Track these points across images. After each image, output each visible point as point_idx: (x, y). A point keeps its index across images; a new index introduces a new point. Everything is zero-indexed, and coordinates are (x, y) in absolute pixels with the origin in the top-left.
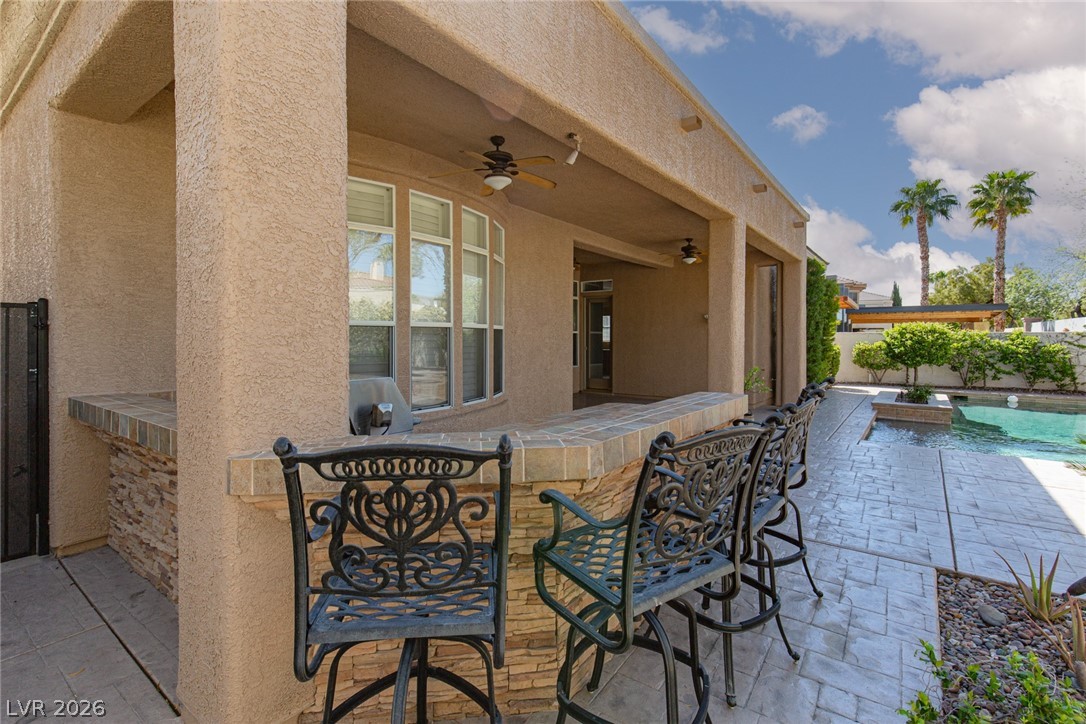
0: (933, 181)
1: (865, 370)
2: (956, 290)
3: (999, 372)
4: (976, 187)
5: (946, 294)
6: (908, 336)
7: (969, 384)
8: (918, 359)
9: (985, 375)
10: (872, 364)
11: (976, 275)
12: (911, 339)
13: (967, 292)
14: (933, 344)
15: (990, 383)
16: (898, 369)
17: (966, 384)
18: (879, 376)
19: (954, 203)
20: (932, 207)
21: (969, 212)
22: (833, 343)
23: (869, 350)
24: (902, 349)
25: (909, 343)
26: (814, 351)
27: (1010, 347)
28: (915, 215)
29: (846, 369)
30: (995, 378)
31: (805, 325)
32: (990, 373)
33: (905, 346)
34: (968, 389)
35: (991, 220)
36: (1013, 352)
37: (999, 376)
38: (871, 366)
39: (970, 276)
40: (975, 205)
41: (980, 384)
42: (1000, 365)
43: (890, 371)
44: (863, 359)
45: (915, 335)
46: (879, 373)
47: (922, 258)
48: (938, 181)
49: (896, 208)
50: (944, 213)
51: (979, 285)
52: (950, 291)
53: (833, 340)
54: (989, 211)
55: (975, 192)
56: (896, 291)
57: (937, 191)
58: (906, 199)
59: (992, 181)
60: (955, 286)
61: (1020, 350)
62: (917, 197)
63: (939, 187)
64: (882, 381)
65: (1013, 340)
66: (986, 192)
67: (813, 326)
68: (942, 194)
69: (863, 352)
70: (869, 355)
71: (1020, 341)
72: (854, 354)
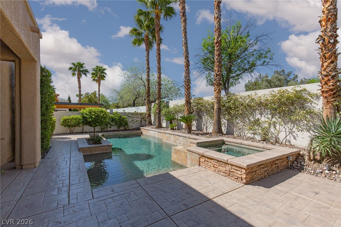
0: (82, 63)
1: (67, 128)
2: (87, 99)
3: (111, 125)
4: (93, 69)
5: (84, 100)
6: (93, 113)
7: (103, 130)
8: (97, 124)
9: (108, 127)
10: (69, 125)
11: (92, 95)
12: (94, 115)
13: (90, 100)
14: (102, 117)
15: (109, 129)
16: (80, 127)
17: (102, 130)
18: (72, 130)
19: (88, 72)
20: (82, 71)
21: (91, 76)
22: (53, 117)
23: (68, 119)
24: (91, 119)
25: (93, 117)
26: (45, 122)
27: (114, 117)
28: (76, 73)
29: (58, 128)
30: (110, 127)
31: (40, 106)
32: (109, 126)
33: (92, 118)
34: (103, 132)
35: (97, 80)
36: (116, 119)
37: (111, 126)
38: (69, 126)
39: (90, 96)
40: (93, 74)
41: (106, 130)
42: (111, 123)
43: (76, 127)
44: (66, 123)
45: (96, 113)
46: (72, 129)
47: (79, 88)
48: (83, 64)
49: (71, 69)
50: (85, 74)
51: (93, 99)
52: (85, 99)
53: (52, 115)
54: (96, 77)
55: (93, 70)
56: (69, 98)
57: (83, 67)
58: (73, 67)
59: (97, 68)
60: (87, 98)
61: (117, 118)
62: (77, 67)
63: (84, 66)
64: (74, 132)
65: (115, 115)
66: (96, 71)
67: (44, 107)
68: (84, 68)
69: (66, 120)
70: (68, 121)
71: (116, 115)
72: (62, 121)
